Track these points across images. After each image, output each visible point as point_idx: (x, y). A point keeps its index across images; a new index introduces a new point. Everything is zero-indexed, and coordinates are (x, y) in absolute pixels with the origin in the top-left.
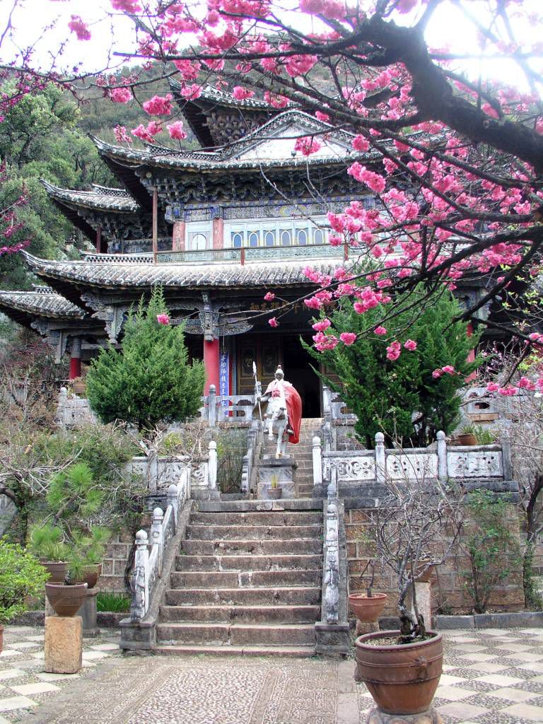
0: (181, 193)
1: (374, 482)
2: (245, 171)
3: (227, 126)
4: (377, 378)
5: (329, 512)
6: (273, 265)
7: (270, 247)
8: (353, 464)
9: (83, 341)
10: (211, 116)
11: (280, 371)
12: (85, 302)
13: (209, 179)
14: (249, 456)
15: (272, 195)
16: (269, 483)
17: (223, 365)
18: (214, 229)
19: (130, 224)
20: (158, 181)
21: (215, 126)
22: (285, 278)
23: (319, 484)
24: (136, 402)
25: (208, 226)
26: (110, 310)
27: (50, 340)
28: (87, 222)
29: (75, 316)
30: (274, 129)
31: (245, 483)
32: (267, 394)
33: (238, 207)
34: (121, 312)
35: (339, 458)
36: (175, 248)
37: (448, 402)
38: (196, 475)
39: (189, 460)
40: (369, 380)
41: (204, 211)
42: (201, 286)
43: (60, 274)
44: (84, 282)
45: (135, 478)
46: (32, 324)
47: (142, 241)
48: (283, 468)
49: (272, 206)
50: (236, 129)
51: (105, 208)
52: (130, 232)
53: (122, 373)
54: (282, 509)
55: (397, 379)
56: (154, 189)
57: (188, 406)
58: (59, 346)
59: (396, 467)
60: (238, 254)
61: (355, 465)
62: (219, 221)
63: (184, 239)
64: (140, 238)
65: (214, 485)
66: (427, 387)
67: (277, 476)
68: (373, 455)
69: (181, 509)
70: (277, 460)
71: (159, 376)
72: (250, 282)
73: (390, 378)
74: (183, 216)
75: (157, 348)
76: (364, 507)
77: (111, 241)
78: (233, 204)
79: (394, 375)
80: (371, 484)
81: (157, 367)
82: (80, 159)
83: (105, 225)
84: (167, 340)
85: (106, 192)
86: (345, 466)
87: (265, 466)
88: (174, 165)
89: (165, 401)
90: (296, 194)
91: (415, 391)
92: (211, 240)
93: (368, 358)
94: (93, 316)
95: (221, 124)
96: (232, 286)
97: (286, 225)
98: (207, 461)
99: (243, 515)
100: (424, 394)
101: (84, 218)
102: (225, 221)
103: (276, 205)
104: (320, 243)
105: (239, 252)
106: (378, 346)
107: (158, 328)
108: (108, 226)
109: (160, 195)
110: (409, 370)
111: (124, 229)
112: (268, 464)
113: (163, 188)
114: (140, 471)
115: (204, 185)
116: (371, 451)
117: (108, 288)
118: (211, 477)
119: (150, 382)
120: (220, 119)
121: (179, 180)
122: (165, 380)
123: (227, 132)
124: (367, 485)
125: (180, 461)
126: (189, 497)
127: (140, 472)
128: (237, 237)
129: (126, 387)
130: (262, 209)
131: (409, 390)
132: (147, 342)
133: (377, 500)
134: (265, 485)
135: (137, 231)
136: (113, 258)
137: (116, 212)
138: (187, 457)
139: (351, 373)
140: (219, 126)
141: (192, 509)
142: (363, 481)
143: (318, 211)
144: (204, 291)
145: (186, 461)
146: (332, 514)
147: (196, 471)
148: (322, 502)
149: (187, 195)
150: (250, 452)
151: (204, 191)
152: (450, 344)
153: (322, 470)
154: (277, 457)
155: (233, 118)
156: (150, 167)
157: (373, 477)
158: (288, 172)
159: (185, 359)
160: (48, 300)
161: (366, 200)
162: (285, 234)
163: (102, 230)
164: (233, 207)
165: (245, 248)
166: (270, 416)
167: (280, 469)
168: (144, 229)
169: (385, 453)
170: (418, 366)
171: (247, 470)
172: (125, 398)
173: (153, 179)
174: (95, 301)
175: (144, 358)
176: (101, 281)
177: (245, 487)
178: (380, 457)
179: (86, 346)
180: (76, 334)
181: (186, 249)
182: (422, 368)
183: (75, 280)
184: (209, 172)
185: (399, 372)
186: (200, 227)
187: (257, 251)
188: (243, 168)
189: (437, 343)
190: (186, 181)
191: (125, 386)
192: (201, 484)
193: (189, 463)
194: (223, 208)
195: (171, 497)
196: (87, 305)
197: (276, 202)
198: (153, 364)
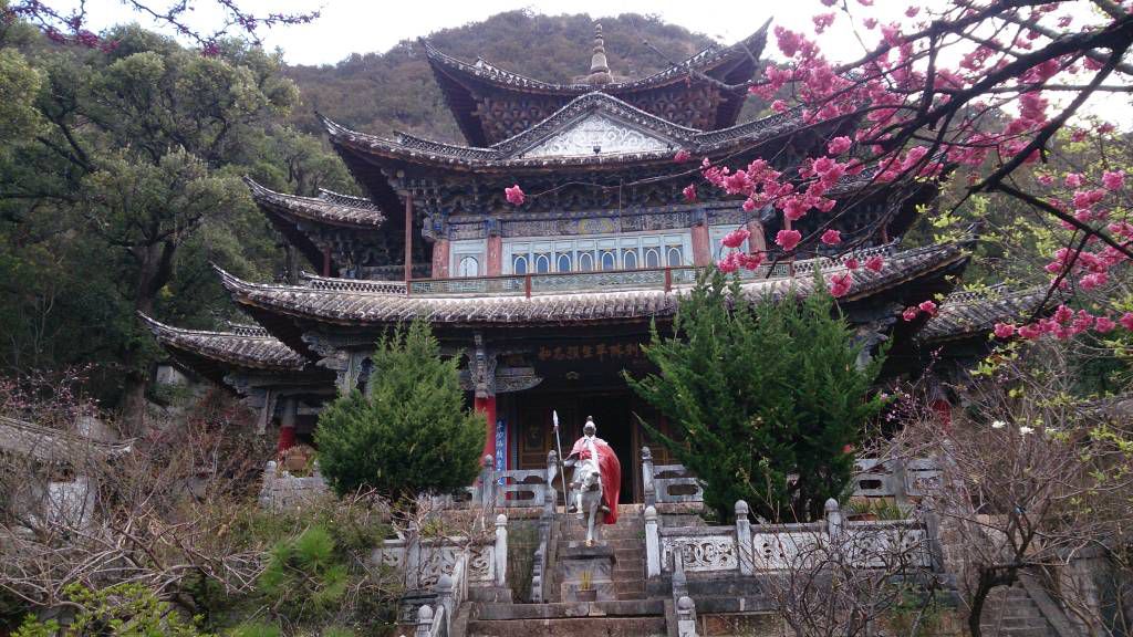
0: (444, 201)
1: (736, 574)
2: (532, 170)
3: (505, 115)
4: (735, 426)
5: (681, 608)
6: (570, 297)
7: (565, 273)
8: (704, 546)
9: (300, 404)
10: (483, 102)
11: (590, 424)
12: (308, 344)
13: (483, 182)
14: (541, 550)
15: (567, 205)
16: (578, 583)
17: (499, 435)
18: (489, 250)
19: (371, 245)
20: (413, 182)
21: (488, 116)
22: (587, 311)
23: (656, 576)
24: (389, 462)
25: (480, 247)
26: (343, 356)
27: (251, 401)
28: (311, 239)
29: (290, 367)
30: (569, 117)
31: (537, 590)
32: (573, 457)
33: (520, 221)
34: (359, 360)
35: (683, 539)
36: (435, 274)
37: (839, 459)
38: (476, 565)
39: (466, 543)
40: (724, 427)
41: (476, 226)
42: (473, 322)
43: (272, 302)
44: (307, 315)
45: (385, 570)
46: (225, 379)
47: (388, 267)
48: (598, 561)
49: (567, 220)
50: (516, 120)
51: (337, 220)
52: (371, 255)
53: (371, 420)
54: (602, 614)
55: (763, 425)
56: (406, 194)
57: (463, 471)
58: (264, 411)
59: (769, 551)
60: (521, 284)
61: (708, 547)
62: (497, 240)
63: (448, 263)
64: (385, 264)
65: (503, 579)
66: (806, 437)
67: (589, 573)
68: (734, 534)
69: (456, 615)
70: (588, 549)
71: (424, 426)
72: (540, 317)
73: (753, 423)
74: (447, 232)
75: (422, 387)
76: (724, 612)
77: (344, 267)
78: (516, 218)
79: (759, 419)
80: (732, 576)
81: (422, 412)
82: (295, 167)
83: (336, 244)
84: (435, 378)
85: (339, 200)
86: (693, 549)
87: (572, 558)
88: (436, 161)
89: (431, 462)
90: (600, 203)
91: (789, 443)
92: (485, 266)
93: (722, 395)
94: (319, 363)
95: (497, 113)
96: (516, 323)
97: (587, 245)
98: (493, 543)
99: (547, 622)
100: (801, 447)
101: (306, 234)
102: (503, 240)
103: (574, 219)
104: (632, 268)
105: (523, 280)
106: (735, 379)
107: (422, 362)
108: (341, 245)
109: (415, 203)
110: (780, 412)
111: (363, 251)
112: (575, 554)
113: (420, 192)
114: (393, 560)
115: (476, 190)
116: (730, 528)
117: (343, 324)
118: (498, 568)
119: (411, 433)
120: (495, 106)
121: (443, 182)
122: (433, 431)
123: (504, 124)
124: (727, 578)
125: (454, 544)
126: (466, 598)
127: (393, 563)
128: (520, 261)
129: (376, 440)
130: (553, 224)
131: (780, 440)
132: (408, 381)
133: (742, 601)
134: (571, 586)
135: (381, 254)
136: (349, 285)
137: (353, 226)
138: (465, 538)
139: (698, 415)
140: (494, 116)
141: (471, 615)
142: (719, 571)
143: (629, 226)
144: (476, 329)
145: (461, 545)
146: (687, 612)
147: (477, 560)
148: (662, 603)
149: (453, 204)
150: (543, 546)
151: (476, 199)
152: (837, 377)
153: (661, 555)
154: (589, 544)
155: (513, 105)
156: (402, 162)
157: (735, 566)
158: (590, 173)
159: (461, 404)
160: (250, 344)
161: (695, 211)
162: (585, 257)
163: (331, 252)
164: (515, 221)
165: (532, 275)
166: (578, 486)
167: (593, 563)
168: (391, 251)
169: (751, 530)
170: (792, 408)
171: (539, 571)
172: (375, 456)
173: (407, 180)
174: (322, 342)
175: (403, 401)
176: (333, 313)
177: (537, 596)
178: (743, 535)
179: (305, 411)
180: (290, 393)
181: (451, 276)
182: (797, 410)
183: (294, 311)
184: (483, 171)
185: (766, 415)
186: (468, 247)
187: (548, 280)
188: (531, 166)
189: (818, 375)
190: (451, 184)
191: (374, 438)
192: (484, 578)
193: (467, 548)
194: (502, 222)
195: (443, 594)
196: (310, 347)
197: (573, 214)
198: (416, 409)
